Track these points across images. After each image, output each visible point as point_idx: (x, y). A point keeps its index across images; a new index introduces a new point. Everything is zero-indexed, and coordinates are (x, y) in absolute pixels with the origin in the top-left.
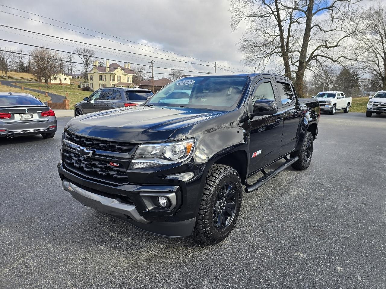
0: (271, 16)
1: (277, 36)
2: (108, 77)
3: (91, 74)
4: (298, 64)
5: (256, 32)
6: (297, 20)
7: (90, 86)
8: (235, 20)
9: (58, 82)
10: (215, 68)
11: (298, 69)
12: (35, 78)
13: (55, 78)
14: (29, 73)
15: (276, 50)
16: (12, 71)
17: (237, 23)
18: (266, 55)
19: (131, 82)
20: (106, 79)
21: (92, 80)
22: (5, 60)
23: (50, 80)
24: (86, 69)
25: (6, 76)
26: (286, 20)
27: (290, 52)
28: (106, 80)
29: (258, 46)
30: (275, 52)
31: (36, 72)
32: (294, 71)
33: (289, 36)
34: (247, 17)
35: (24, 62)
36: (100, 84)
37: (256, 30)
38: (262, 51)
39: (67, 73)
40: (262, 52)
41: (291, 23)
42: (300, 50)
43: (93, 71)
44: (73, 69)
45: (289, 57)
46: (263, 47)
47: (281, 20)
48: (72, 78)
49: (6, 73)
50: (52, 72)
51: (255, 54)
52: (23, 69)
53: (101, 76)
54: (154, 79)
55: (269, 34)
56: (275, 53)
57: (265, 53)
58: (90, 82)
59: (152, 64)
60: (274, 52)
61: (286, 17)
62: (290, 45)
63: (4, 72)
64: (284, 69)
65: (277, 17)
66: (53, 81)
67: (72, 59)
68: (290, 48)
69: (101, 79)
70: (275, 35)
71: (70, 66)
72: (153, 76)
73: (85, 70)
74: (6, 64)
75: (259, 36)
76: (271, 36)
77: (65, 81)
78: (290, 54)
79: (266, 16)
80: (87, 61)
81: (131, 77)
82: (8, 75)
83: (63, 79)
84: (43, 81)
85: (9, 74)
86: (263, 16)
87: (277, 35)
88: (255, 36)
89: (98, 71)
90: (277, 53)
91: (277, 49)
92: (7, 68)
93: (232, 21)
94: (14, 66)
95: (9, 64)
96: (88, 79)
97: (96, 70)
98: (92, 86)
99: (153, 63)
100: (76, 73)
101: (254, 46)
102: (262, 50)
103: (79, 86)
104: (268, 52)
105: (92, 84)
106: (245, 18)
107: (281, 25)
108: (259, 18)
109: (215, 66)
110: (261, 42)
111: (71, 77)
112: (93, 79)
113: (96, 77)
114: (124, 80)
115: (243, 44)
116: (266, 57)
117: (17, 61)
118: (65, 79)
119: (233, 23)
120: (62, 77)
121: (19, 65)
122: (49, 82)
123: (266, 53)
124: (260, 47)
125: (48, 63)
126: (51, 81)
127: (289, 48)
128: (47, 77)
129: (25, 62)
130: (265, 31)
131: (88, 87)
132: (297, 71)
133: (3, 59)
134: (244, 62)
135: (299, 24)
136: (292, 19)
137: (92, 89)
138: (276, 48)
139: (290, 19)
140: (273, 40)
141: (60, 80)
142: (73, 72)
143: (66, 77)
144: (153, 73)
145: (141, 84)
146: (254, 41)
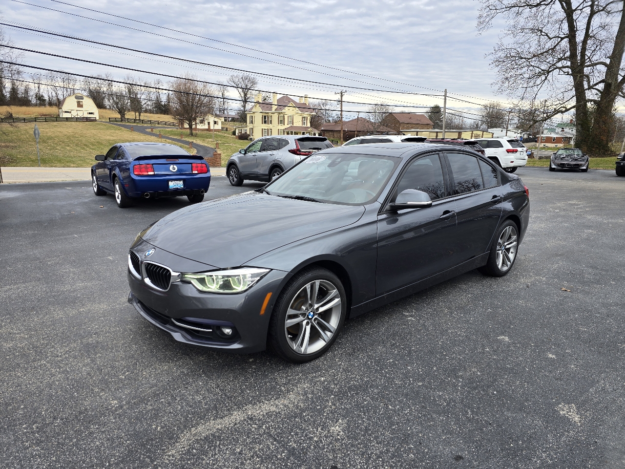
0: (552, 3)
1: (562, 39)
2: (275, 118)
3: (252, 115)
4: (601, 86)
5: (523, 34)
6: (604, 8)
7: (248, 133)
8: (485, 15)
9: (206, 127)
10: (445, 99)
11: (602, 97)
12: (176, 122)
13: (202, 122)
14: (168, 114)
15: (559, 65)
16: (146, 111)
17: (487, 20)
18: (540, 72)
19: (309, 125)
20: (271, 121)
21: (252, 123)
22: (139, 96)
23: (196, 124)
24: (244, 107)
25: (140, 119)
26: (582, 9)
27: (588, 66)
28: (271, 123)
29: (525, 58)
30: (557, 68)
31: (176, 114)
32: (594, 101)
33: (587, 36)
34: (508, 9)
35: (162, 100)
36: (262, 129)
37: (523, 29)
38: (531, 66)
39: (218, 113)
40: (531, 68)
41: (593, 13)
42: (608, 61)
43: (254, 110)
44: (226, 107)
45: (585, 75)
46: (533, 59)
47: (574, 8)
48: (225, 120)
49: (140, 115)
50: (198, 113)
51: (520, 72)
52: (161, 108)
53: (265, 117)
54: (344, 119)
55: (547, 35)
56: (558, 70)
57: (537, 70)
58: (250, 126)
59: (342, 96)
60: (555, 67)
61: (583, 2)
62: (588, 53)
63: (137, 114)
64: (573, 97)
65: (565, 5)
66: (199, 126)
67: (225, 92)
68: (589, 58)
69: (265, 122)
70: (558, 37)
71: (222, 103)
72: (341, 115)
73: (242, 109)
74: (139, 102)
75: (529, 41)
76: (550, 39)
77: (215, 125)
78: (586, 70)
79: (544, 4)
80: (245, 95)
81: (309, 118)
82: (142, 118)
83: (213, 123)
84: (186, 126)
85: (144, 116)
86: (538, 5)
87: (563, 36)
88: (521, 41)
89: (261, 110)
90: (560, 68)
91: (560, 62)
92: (141, 108)
93: (480, 17)
94: (149, 105)
95: (143, 102)
96: (246, 122)
97: (258, 109)
98: (252, 133)
99: (343, 94)
100: (230, 114)
101: (517, 58)
102: (533, 64)
103: (234, 133)
104: (544, 67)
105: (252, 129)
106: (503, 10)
107: (572, 17)
108: (530, 8)
109: (445, 96)
110: (531, 50)
111: (223, 119)
112: (254, 122)
113: (258, 118)
114: (298, 122)
115: (497, 56)
116: (540, 76)
117: (153, 97)
118: (215, 123)
119: (482, 20)
120: (211, 119)
121: (155, 103)
122: (194, 127)
123: (540, 70)
124: (529, 59)
125: (193, 99)
126: (196, 126)
127: (586, 58)
128: (191, 120)
129: (164, 99)
130: (540, 30)
131: (246, 133)
132: (599, 99)
133: (136, 94)
134: (497, 87)
135: (609, 13)
136: (595, 7)
137: (251, 137)
138: (560, 60)
139: (592, 6)
140: (555, 46)
141: (209, 123)
142: (225, 112)
143: (216, 120)
144: (342, 111)
145: (322, 128)
146: (519, 49)
